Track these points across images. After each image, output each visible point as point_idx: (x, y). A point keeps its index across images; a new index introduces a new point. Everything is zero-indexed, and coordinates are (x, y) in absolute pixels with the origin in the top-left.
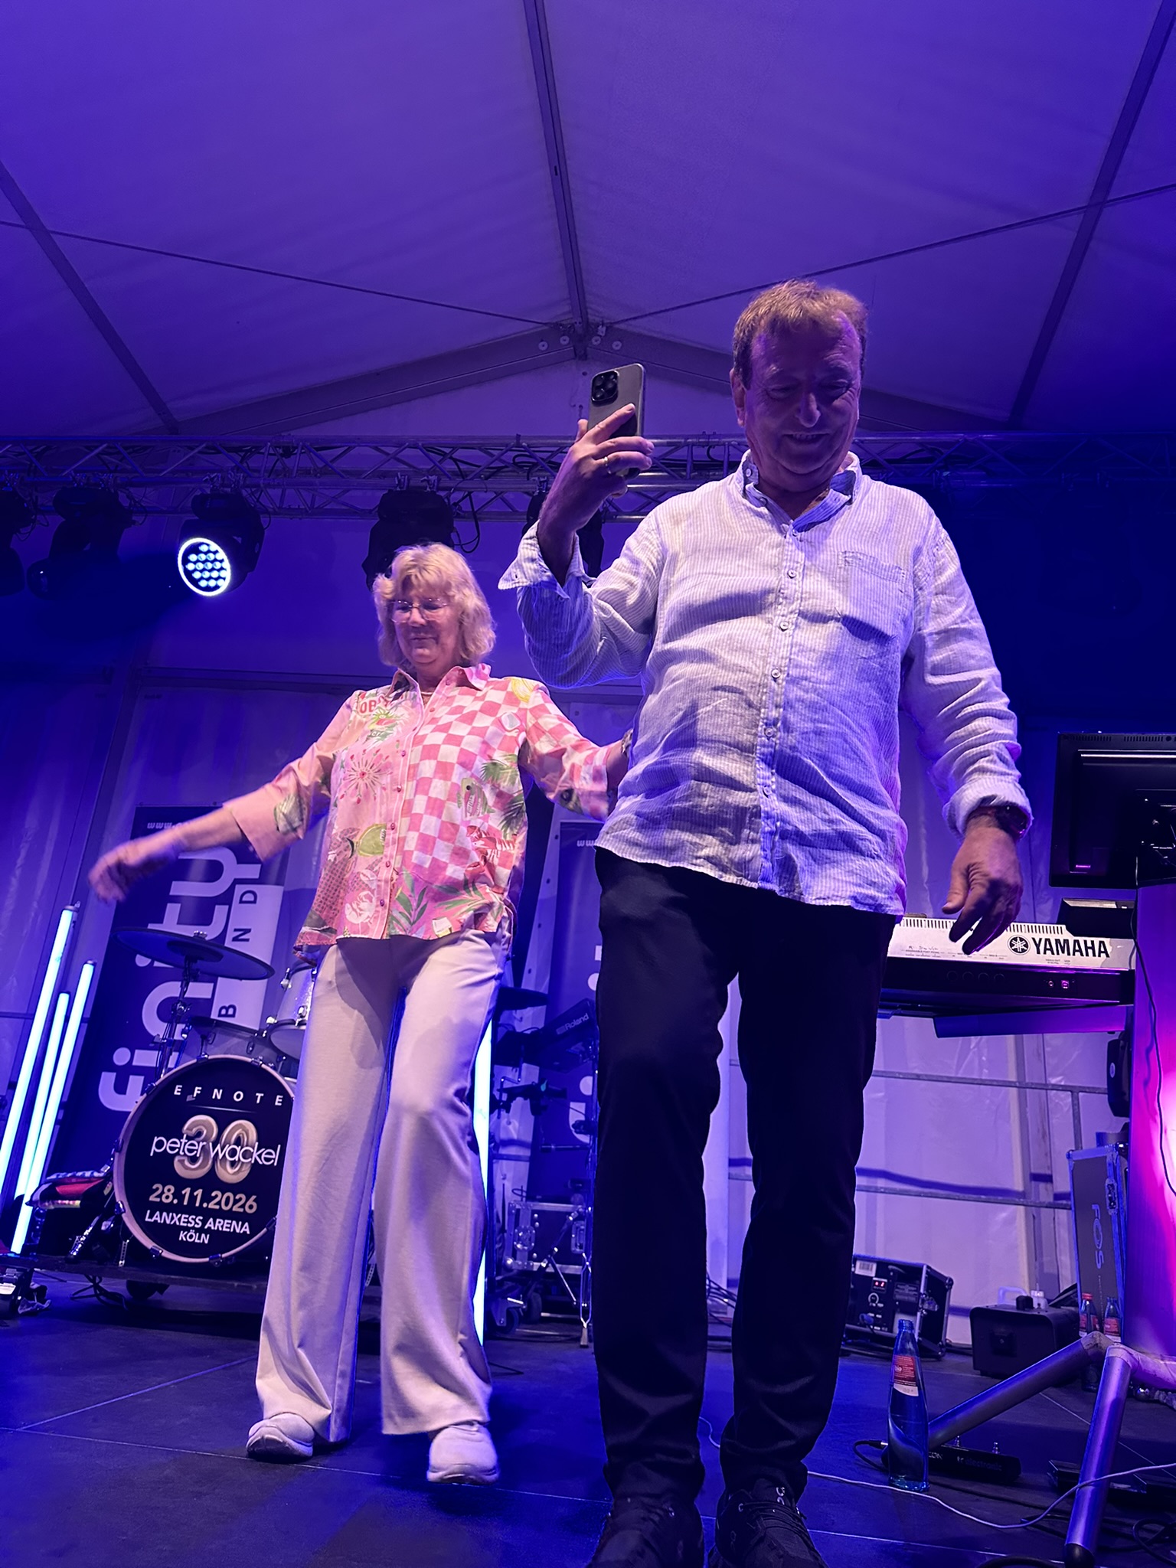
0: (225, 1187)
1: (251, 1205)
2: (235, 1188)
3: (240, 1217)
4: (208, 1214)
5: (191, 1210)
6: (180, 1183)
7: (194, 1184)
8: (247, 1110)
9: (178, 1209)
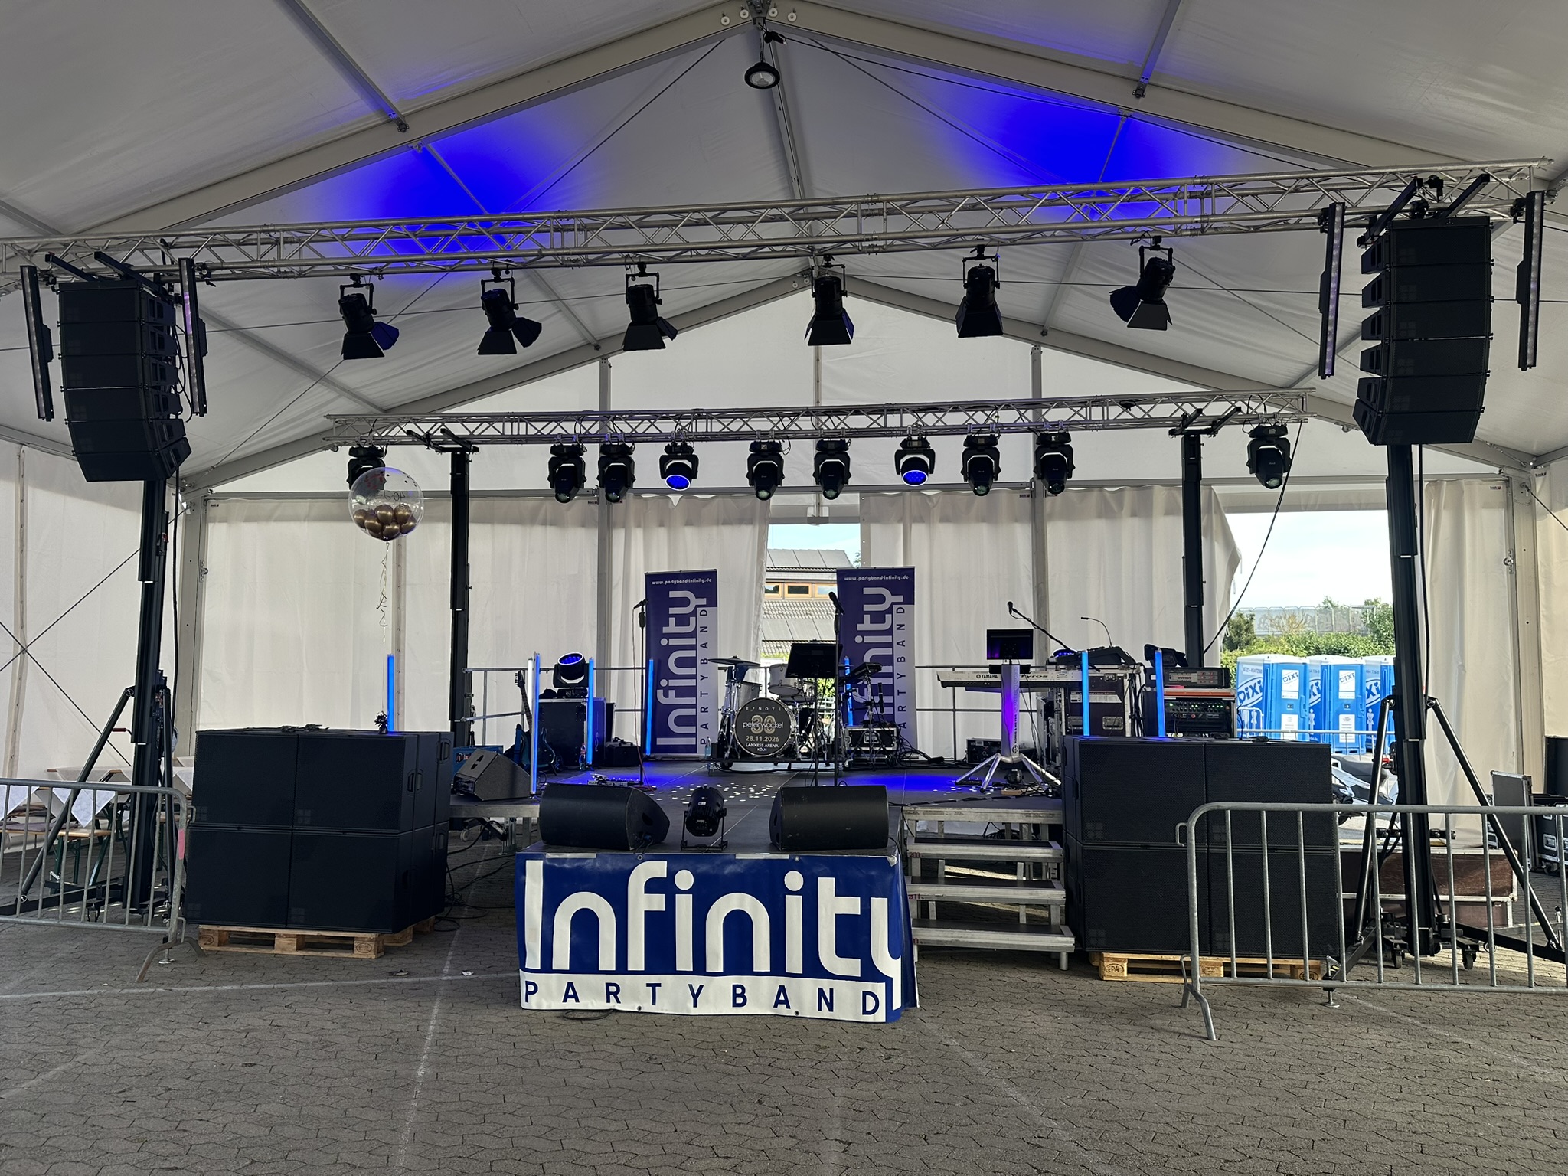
0: (768, 735)
1: (778, 740)
2: (771, 735)
3: (775, 743)
4: (765, 743)
5: (759, 742)
6: (754, 735)
7: (759, 735)
8: (770, 713)
9: (756, 742)
